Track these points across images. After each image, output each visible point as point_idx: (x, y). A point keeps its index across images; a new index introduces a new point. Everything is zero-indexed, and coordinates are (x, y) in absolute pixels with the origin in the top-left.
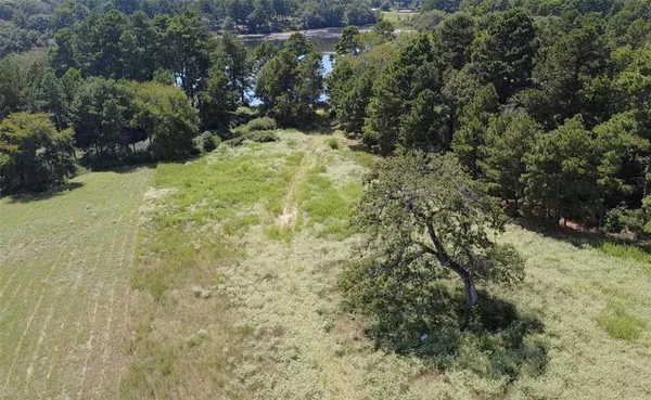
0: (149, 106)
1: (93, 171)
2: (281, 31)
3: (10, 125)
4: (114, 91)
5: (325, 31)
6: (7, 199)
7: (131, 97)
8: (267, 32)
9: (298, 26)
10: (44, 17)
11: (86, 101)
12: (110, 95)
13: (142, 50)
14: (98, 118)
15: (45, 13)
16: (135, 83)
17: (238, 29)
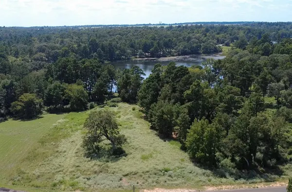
0: (70, 93)
1: (50, 113)
2: (166, 57)
3: (23, 97)
4: (60, 87)
5: (187, 56)
6: (20, 120)
7: (65, 89)
8: (159, 57)
9: (175, 54)
10: (58, 51)
11: (50, 90)
12: (58, 88)
13: (74, 72)
14: (53, 96)
15: (58, 49)
16: (67, 84)
17: (146, 55)
